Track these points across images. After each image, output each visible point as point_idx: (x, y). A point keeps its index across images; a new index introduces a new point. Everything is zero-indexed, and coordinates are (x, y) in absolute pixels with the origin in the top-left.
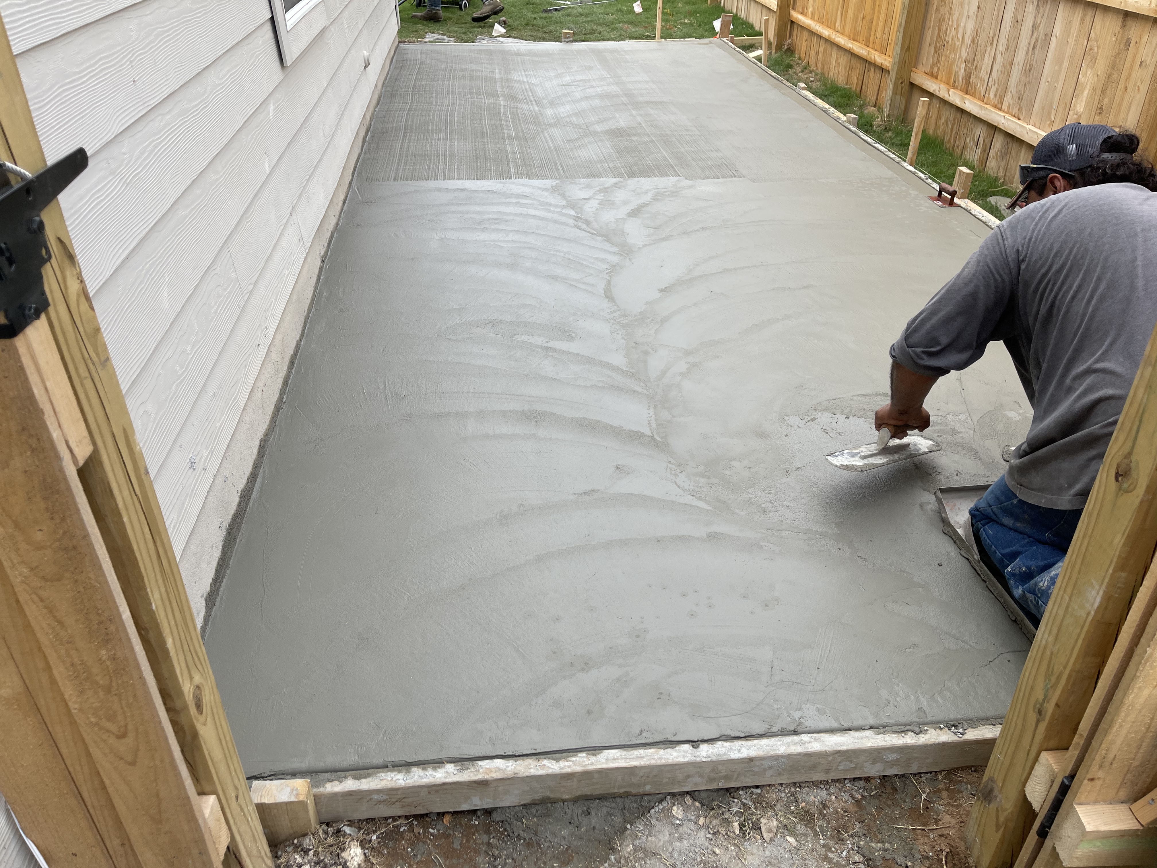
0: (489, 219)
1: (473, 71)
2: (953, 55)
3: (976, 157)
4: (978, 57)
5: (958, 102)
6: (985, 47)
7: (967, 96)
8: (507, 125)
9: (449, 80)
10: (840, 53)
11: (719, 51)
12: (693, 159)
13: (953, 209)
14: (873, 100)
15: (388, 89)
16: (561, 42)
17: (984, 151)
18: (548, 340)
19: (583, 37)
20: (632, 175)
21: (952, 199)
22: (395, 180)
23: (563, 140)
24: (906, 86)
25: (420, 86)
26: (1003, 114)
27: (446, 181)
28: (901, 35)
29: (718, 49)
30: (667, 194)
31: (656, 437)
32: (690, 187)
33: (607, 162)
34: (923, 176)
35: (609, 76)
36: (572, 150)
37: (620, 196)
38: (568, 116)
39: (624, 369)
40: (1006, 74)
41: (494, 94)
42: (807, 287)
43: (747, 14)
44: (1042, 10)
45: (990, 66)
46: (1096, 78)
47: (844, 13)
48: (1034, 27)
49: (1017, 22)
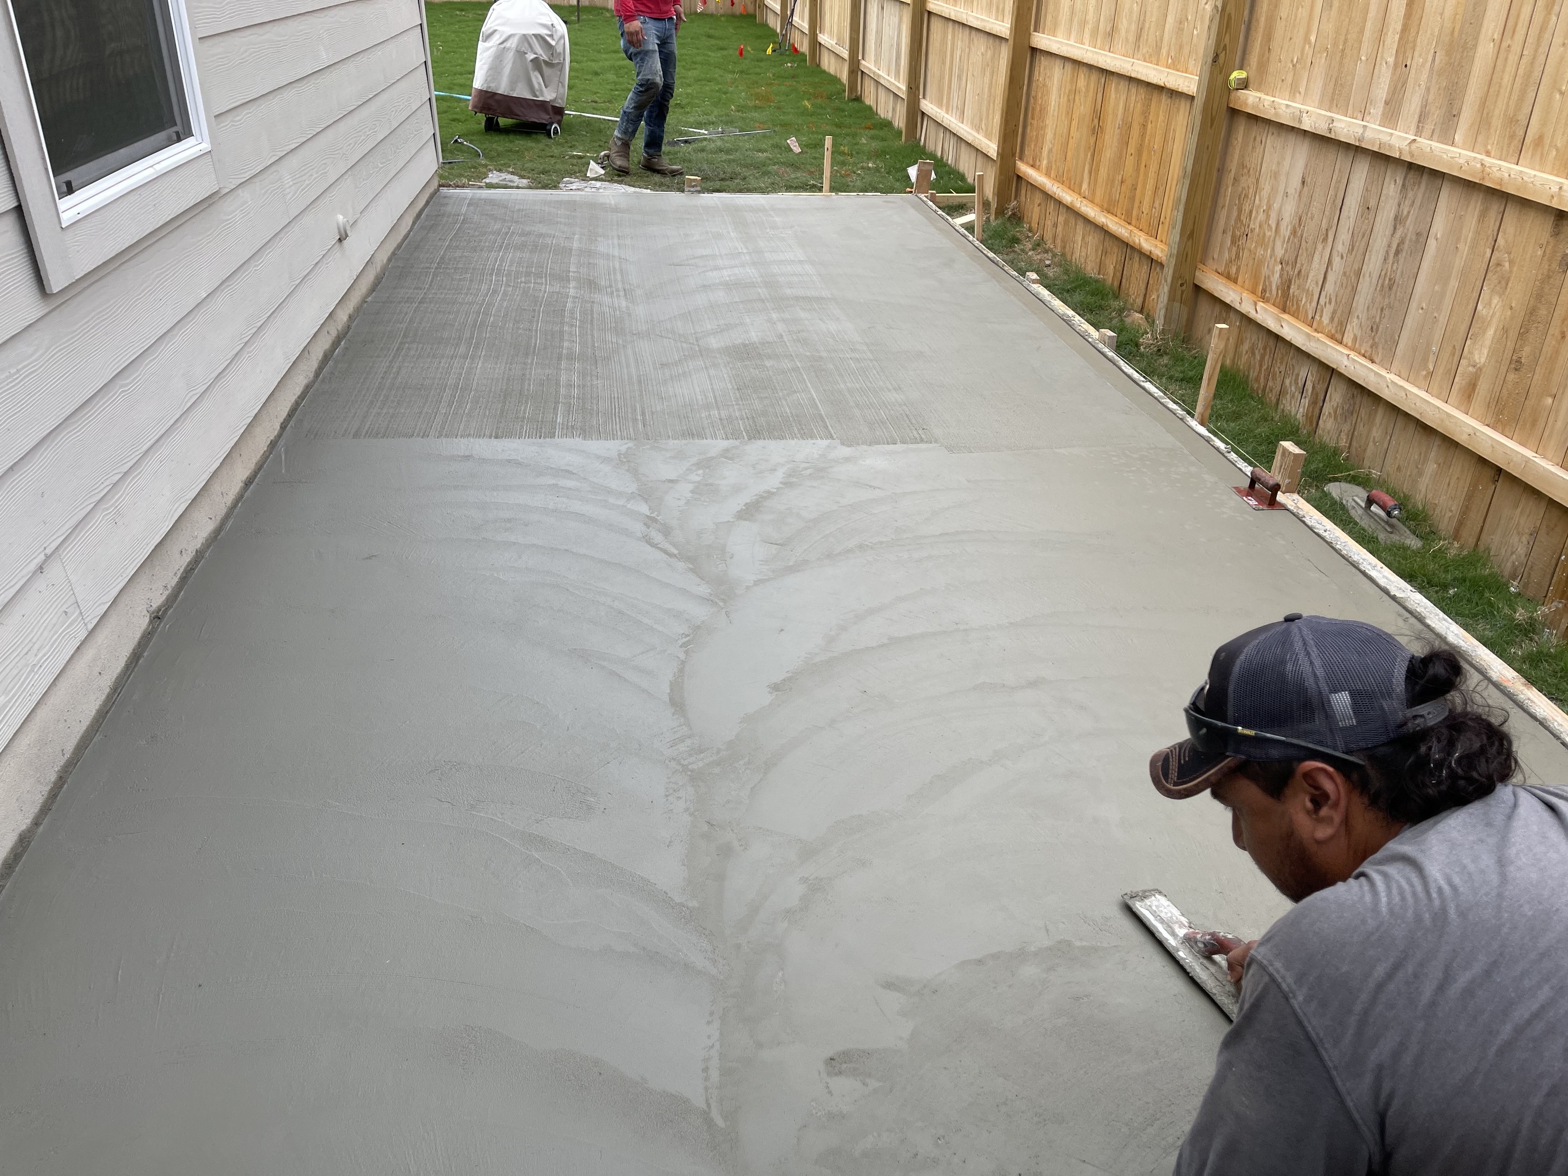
0: (496, 521)
1: (540, 235)
2: (1260, 252)
3: (1301, 410)
4: (1302, 259)
5: (1270, 323)
6: (1315, 244)
7: (1285, 316)
8: (570, 334)
9: (499, 251)
10: (1088, 229)
11: (913, 213)
12: (857, 405)
13: (1275, 513)
14: (1139, 301)
15: (400, 263)
16: (683, 191)
17: (1314, 403)
18: (539, 817)
19: (718, 184)
20: (755, 434)
21: (1274, 495)
22: (356, 435)
23: (654, 364)
24: (1188, 290)
25: (450, 260)
26: (1346, 352)
28: (1181, 212)
29: (911, 211)
30: (808, 472)
31: (715, 1114)
32: (847, 460)
33: (718, 409)
34: (1222, 446)
35: (745, 251)
36: (665, 382)
37: (729, 475)
38: (670, 319)
39: (678, 899)
40: (1350, 288)
41: (564, 278)
42: (1034, 684)
43: (957, 160)
44: (1410, 194)
45: (1323, 273)
46: (1509, 313)
47: (1094, 171)
48: (1398, 220)
49: (1367, 210)
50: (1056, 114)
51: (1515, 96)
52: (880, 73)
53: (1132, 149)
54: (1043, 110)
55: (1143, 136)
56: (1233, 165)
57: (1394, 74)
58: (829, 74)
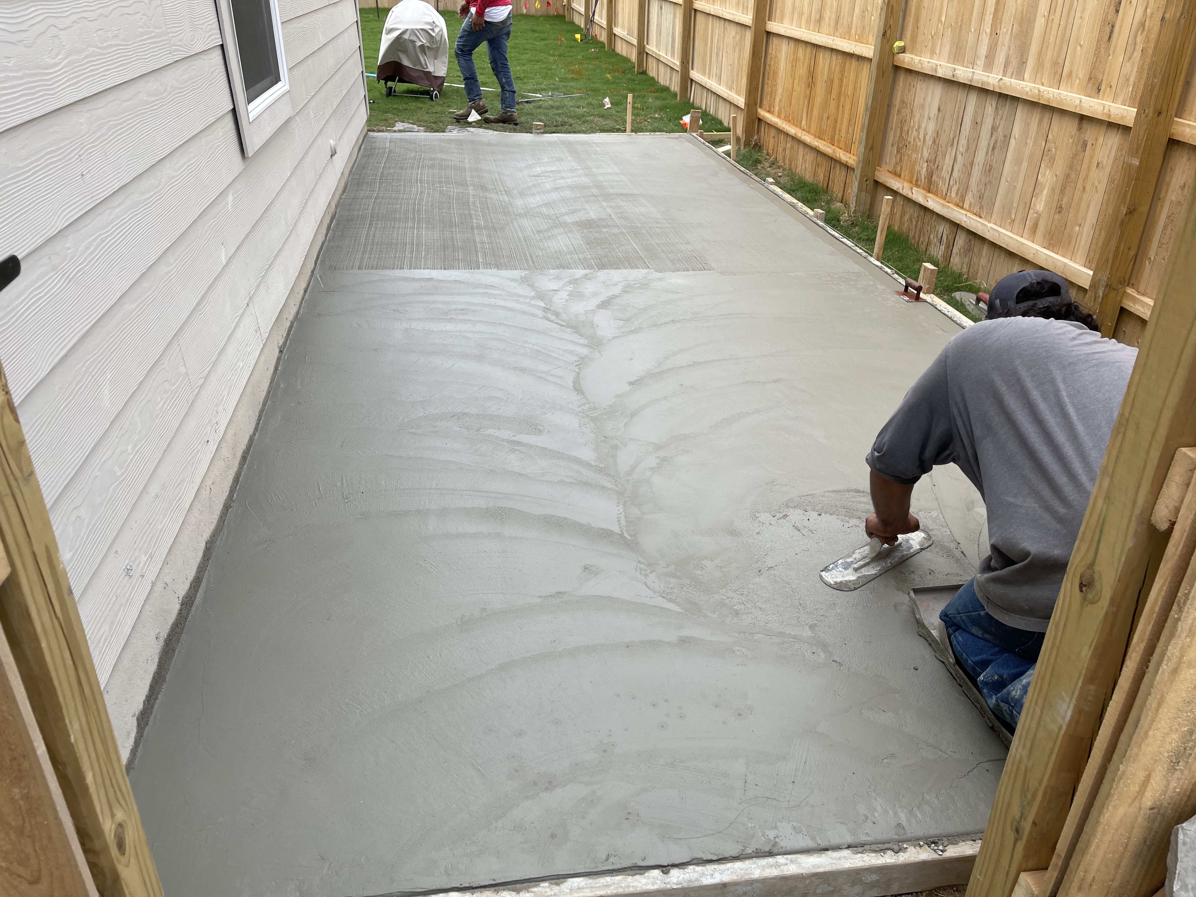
0: (455, 310)
1: (443, 160)
2: (914, 156)
3: (940, 253)
4: (940, 157)
5: (921, 200)
6: (946, 147)
7: (930, 195)
8: (476, 215)
9: (418, 169)
10: (806, 150)
11: (688, 145)
12: (663, 252)
13: (919, 304)
14: (840, 195)
15: (355, 177)
16: (531, 133)
17: (947, 247)
18: (514, 434)
19: (554, 129)
20: (602, 266)
21: (918, 294)
22: (360, 268)
23: (532, 231)
24: (870, 183)
25: (388, 174)
26: (965, 212)
27: (412, 270)
28: (865, 135)
29: (687, 143)
30: (637, 285)
31: (626, 535)
32: (660, 279)
33: (577, 254)
34: (889, 271)
35: (579, 168)
36: (541, 240)
37: (589, 287)
38: (538, 206)
39: (594, 464)
40: (967, 174)
41: (463, 184)
42: (777, 381)
43: (716, 111)
44: (1000, 112)
45: (951, 165)
46: (1055, 178)
47: (809, 113)
48: (994, 129)
49: (977, 124)
50: (784, 75)
51: (1056, 49)
52: (660, 53)
53: (834, 95)
54: (775, 73)
55: (841, 86)
56: (897, 102)
57: (990, 39)
58: (622, 56)
